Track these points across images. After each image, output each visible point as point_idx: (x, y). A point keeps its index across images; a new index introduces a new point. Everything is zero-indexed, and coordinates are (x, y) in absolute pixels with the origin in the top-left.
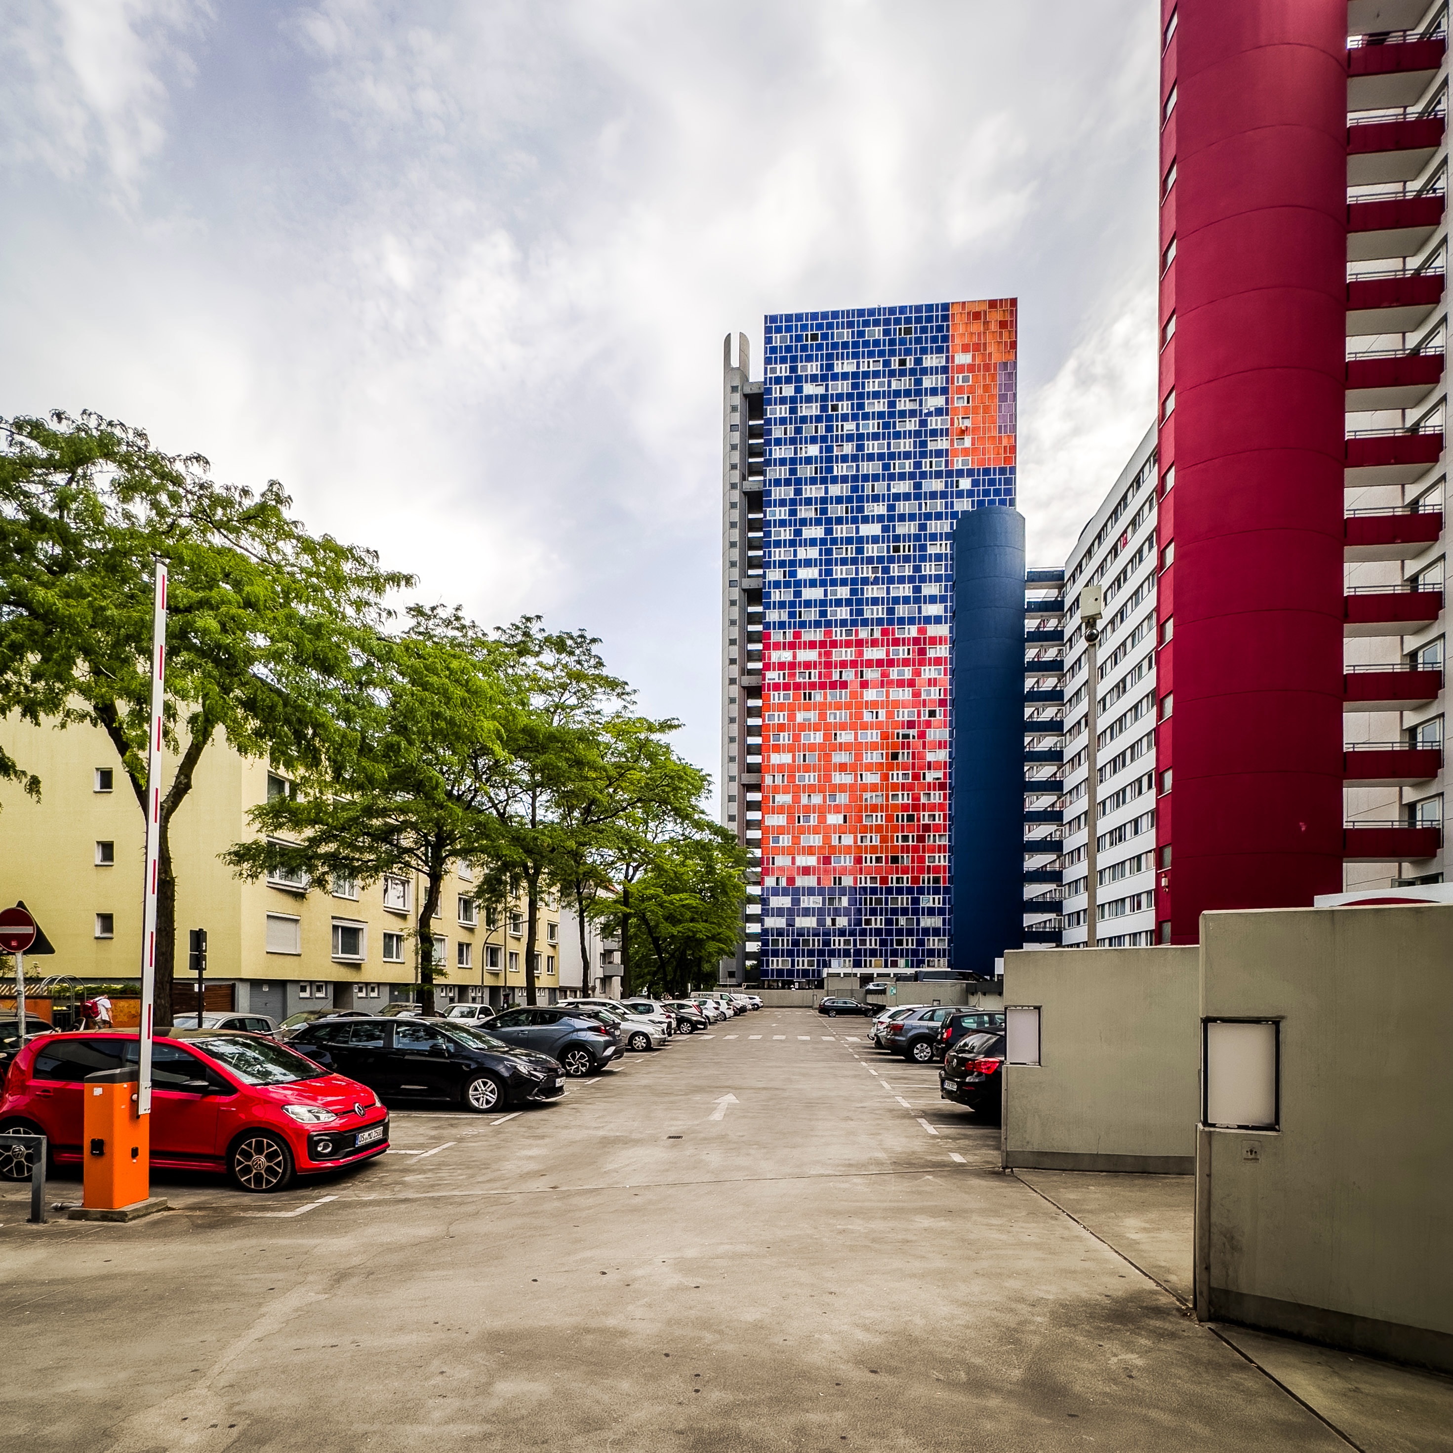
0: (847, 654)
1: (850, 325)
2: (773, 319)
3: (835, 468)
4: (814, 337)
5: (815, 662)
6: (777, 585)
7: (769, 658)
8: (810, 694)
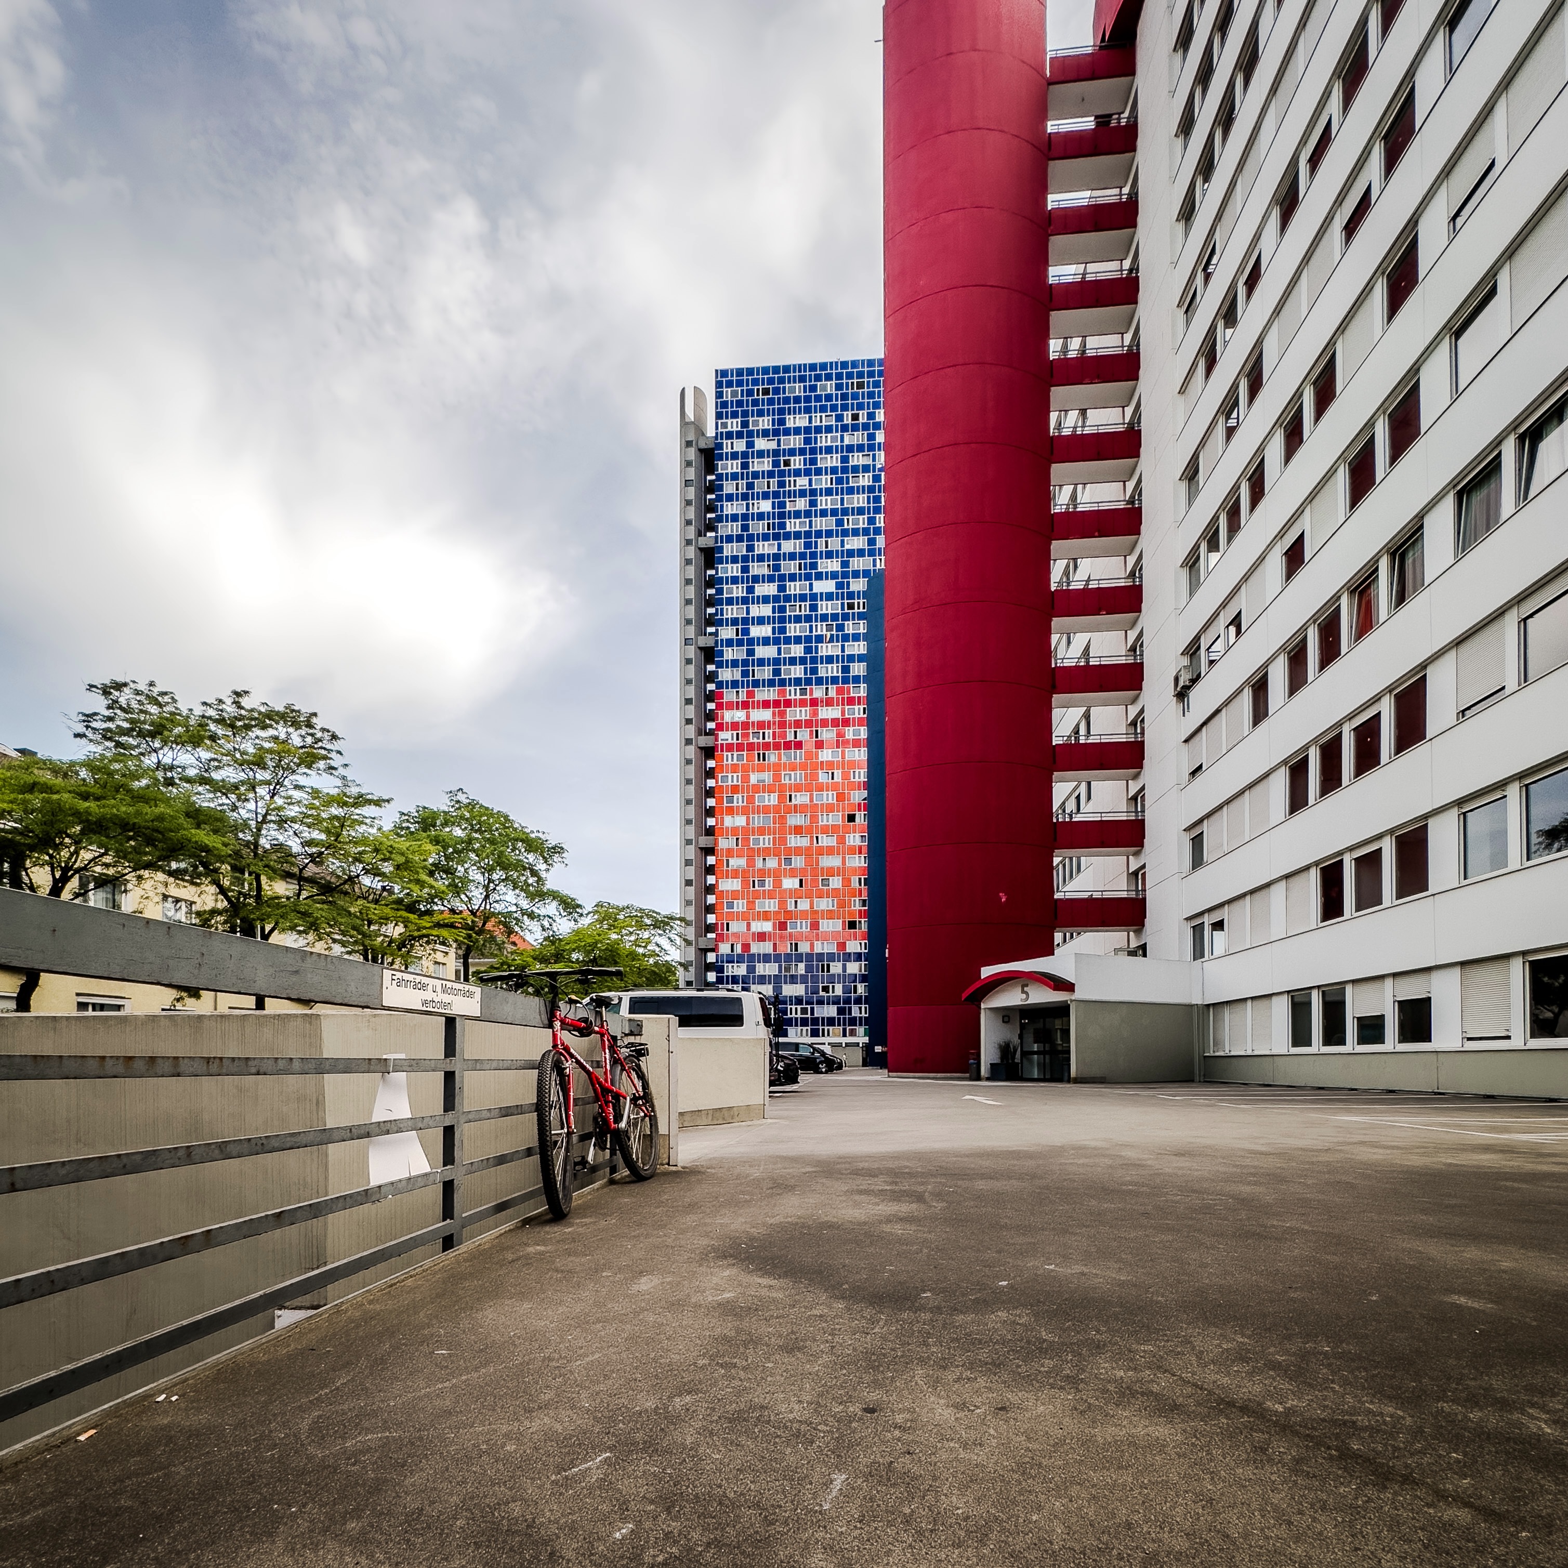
0: (802, 714)
1: (802, 379)
2: (724, 373)
3: (788, 524)
4: (766, 392)
5: (769, 722)
6: (729, 643)
7: (723, 718)
8: (764, 754)
